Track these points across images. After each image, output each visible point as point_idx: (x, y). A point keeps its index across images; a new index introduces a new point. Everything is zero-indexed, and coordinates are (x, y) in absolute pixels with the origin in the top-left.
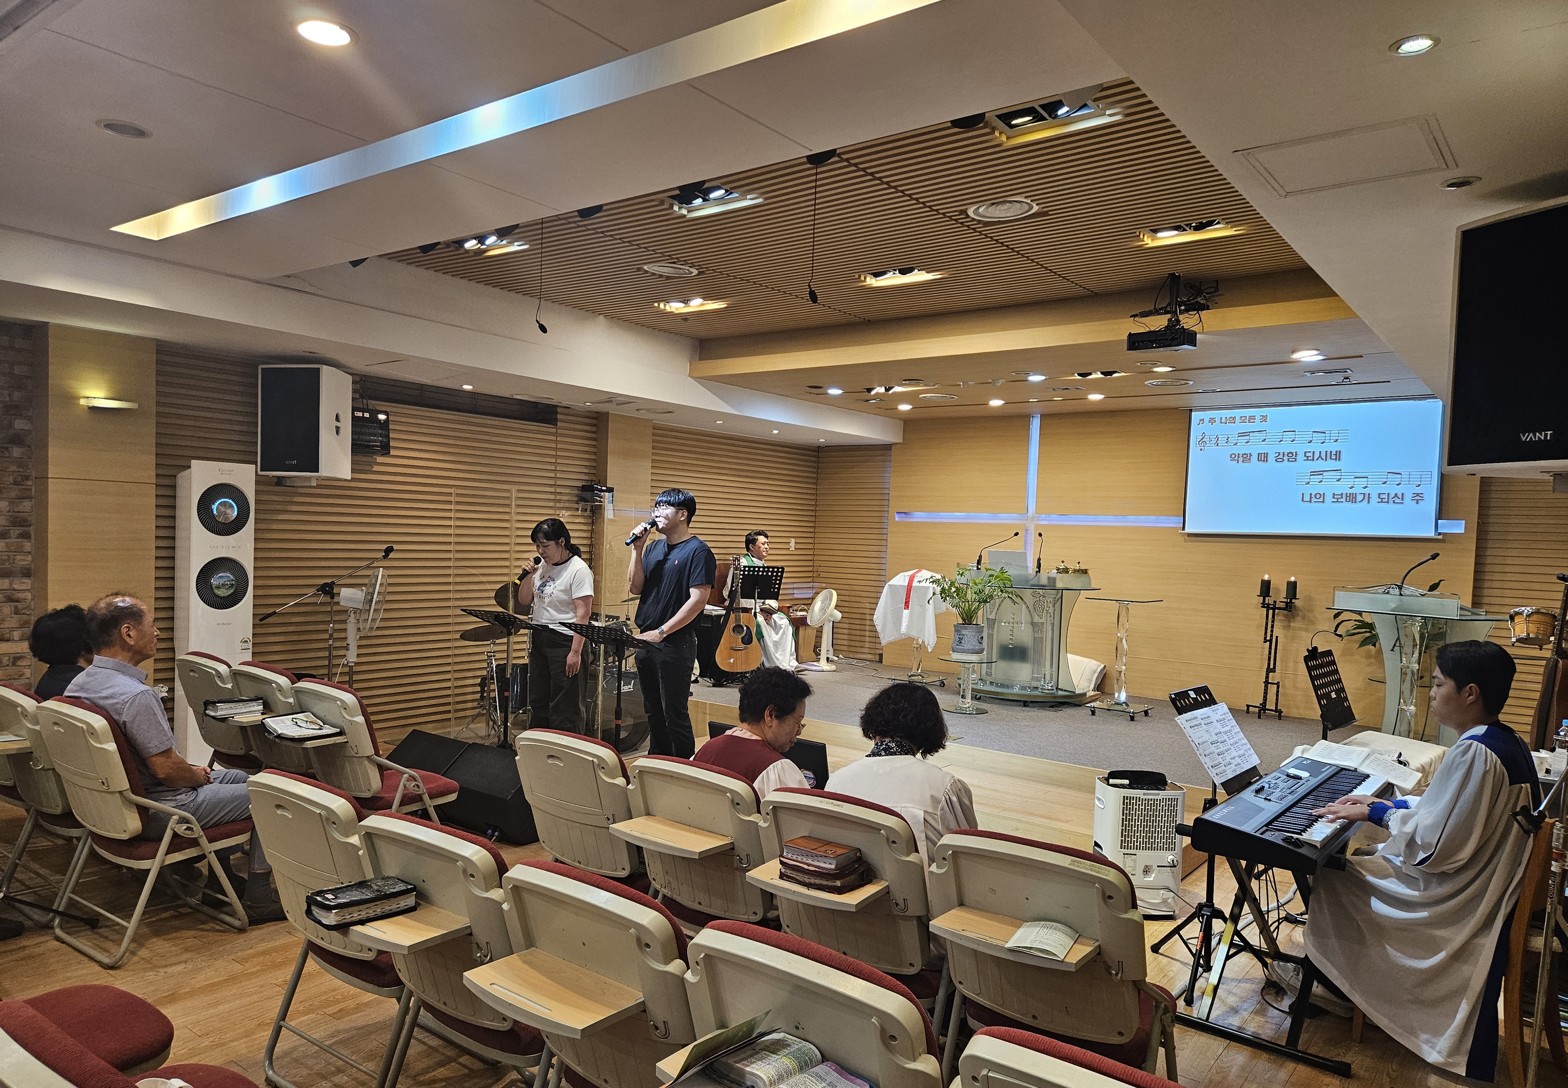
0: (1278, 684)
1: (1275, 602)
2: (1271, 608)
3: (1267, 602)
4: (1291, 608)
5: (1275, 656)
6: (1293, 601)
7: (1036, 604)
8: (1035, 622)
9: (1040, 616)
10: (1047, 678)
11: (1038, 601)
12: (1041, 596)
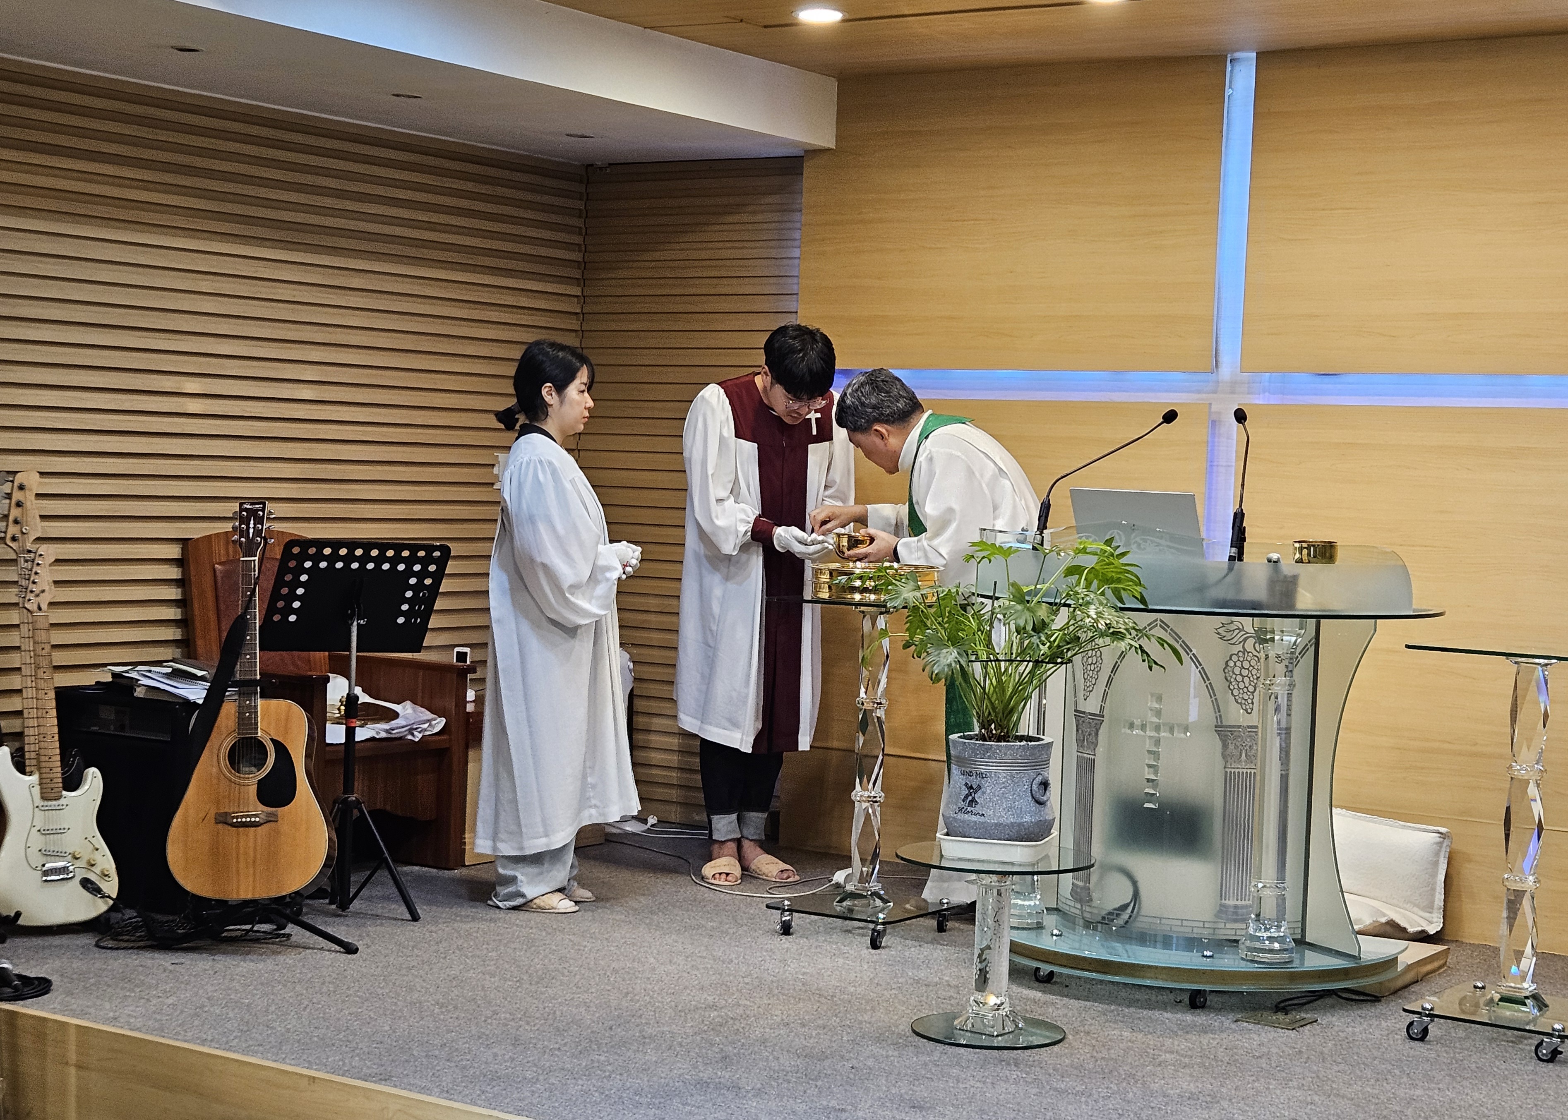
7: (1231, 664)
8: (1230, 727)
9: (1244, 706)
10: (1269, 910)
11: (1241, 654)
12: (1249, 637)
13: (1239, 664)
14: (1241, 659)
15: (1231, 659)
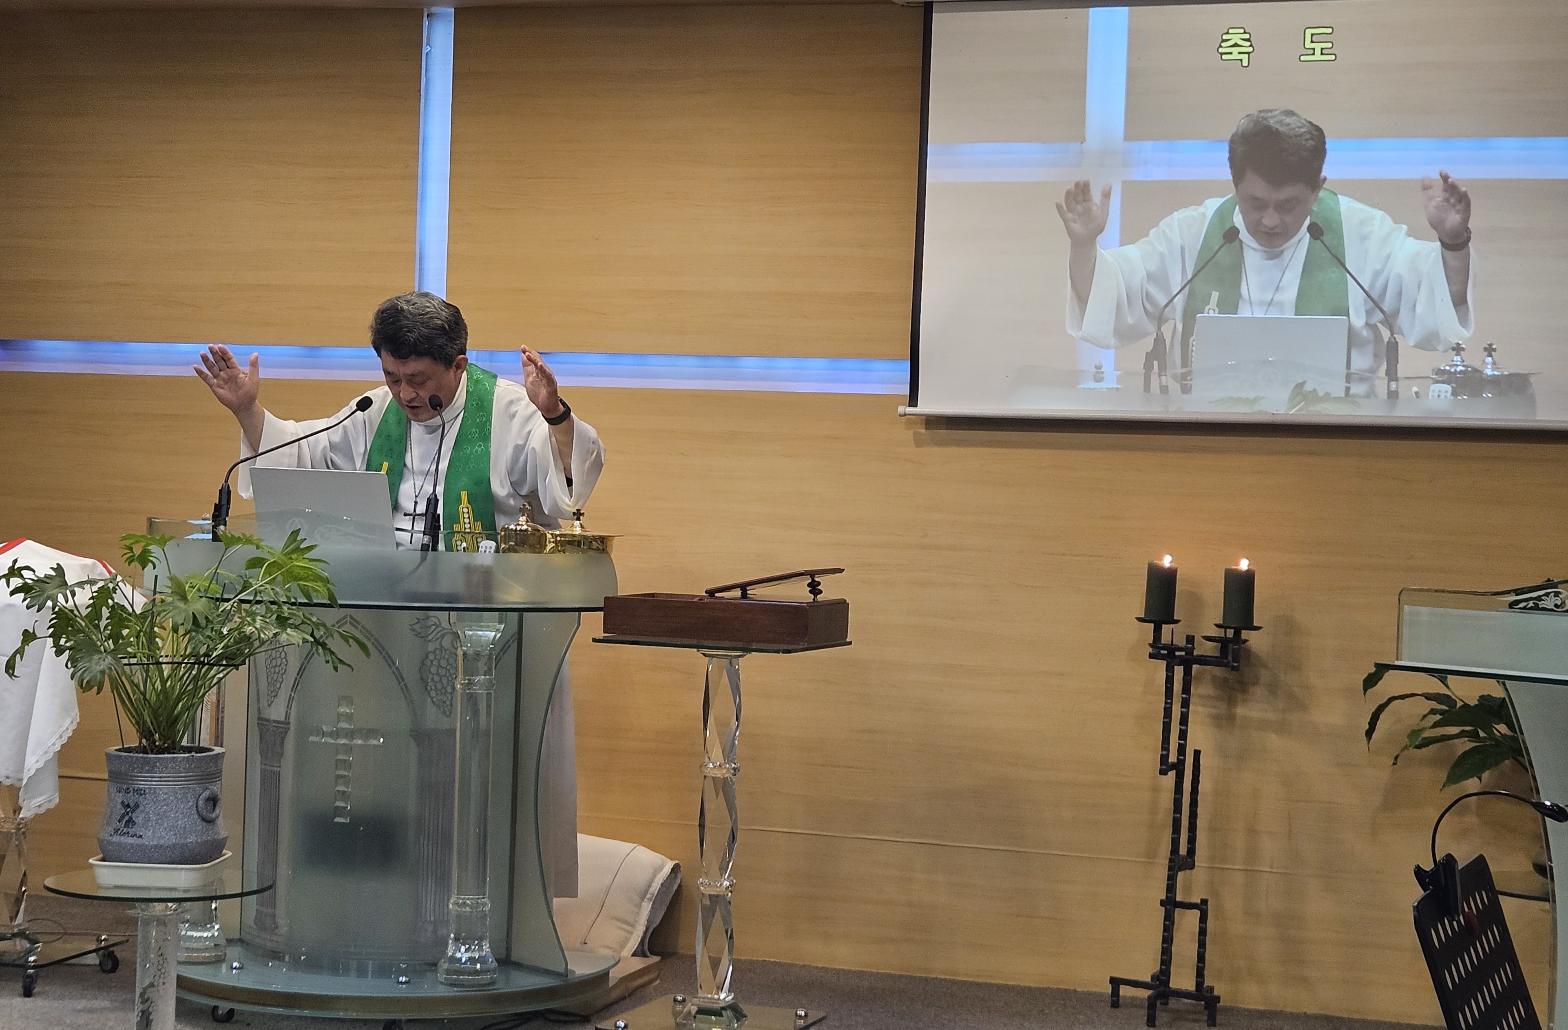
0: (1202, 907)
1: (1190, 639)
2: (1182, 661)
3: (1165, 639)
4: (1236, 660)
5: (1193, 815)
6: (1244, 634)
7: (428, 662)
8: (427, 731)
9: (442, 709)
11: (438, 652)
12: (447, 633)
13: (436, 662)
14: (438, 657)
15: (427, 657)
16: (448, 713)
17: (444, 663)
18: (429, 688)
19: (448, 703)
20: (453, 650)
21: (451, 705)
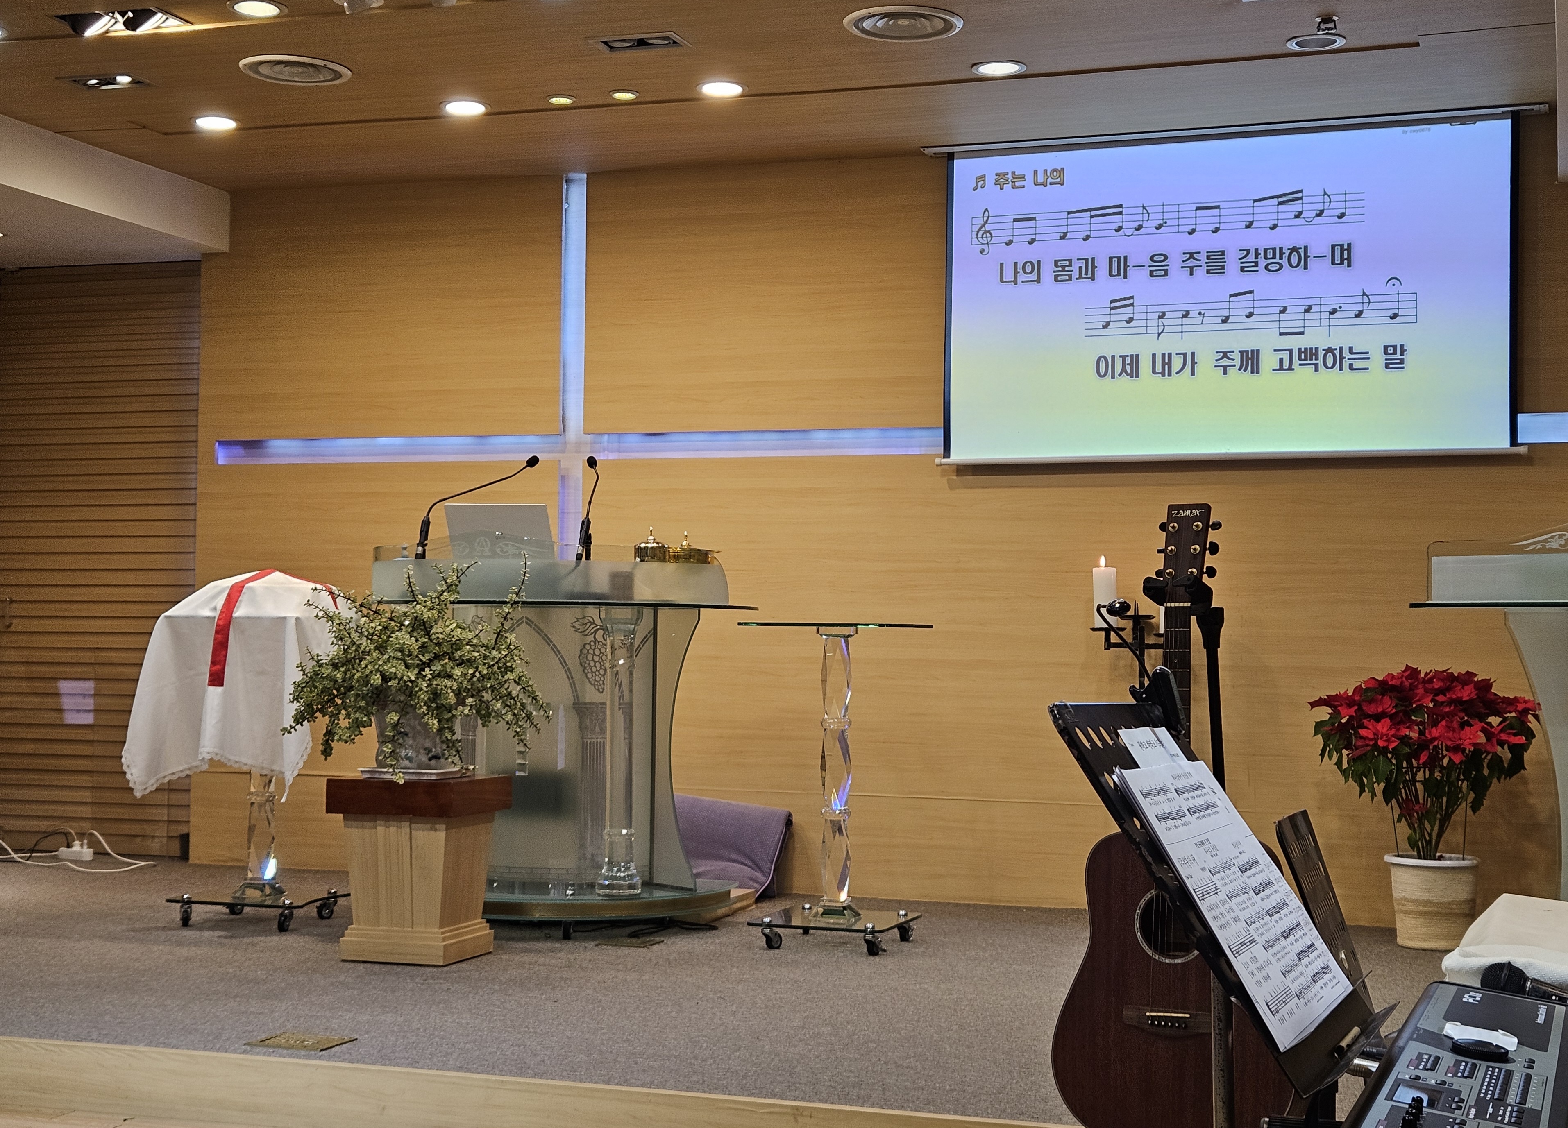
7: (585, 651)
8: (585, 704)
9: (597, 687)
10: (620, 852)
11: (592, 644)
12: (599, 629)
13: (591, 651)
14: (593, 647)
15: (584, 647)
16: (601, 690)
17: (597, 652)
18: (586, 671)
19: (601, 682)
20: (604, 642)
21: (603, 684)
